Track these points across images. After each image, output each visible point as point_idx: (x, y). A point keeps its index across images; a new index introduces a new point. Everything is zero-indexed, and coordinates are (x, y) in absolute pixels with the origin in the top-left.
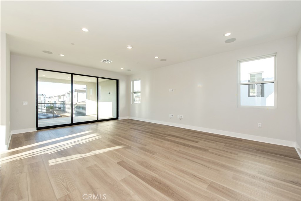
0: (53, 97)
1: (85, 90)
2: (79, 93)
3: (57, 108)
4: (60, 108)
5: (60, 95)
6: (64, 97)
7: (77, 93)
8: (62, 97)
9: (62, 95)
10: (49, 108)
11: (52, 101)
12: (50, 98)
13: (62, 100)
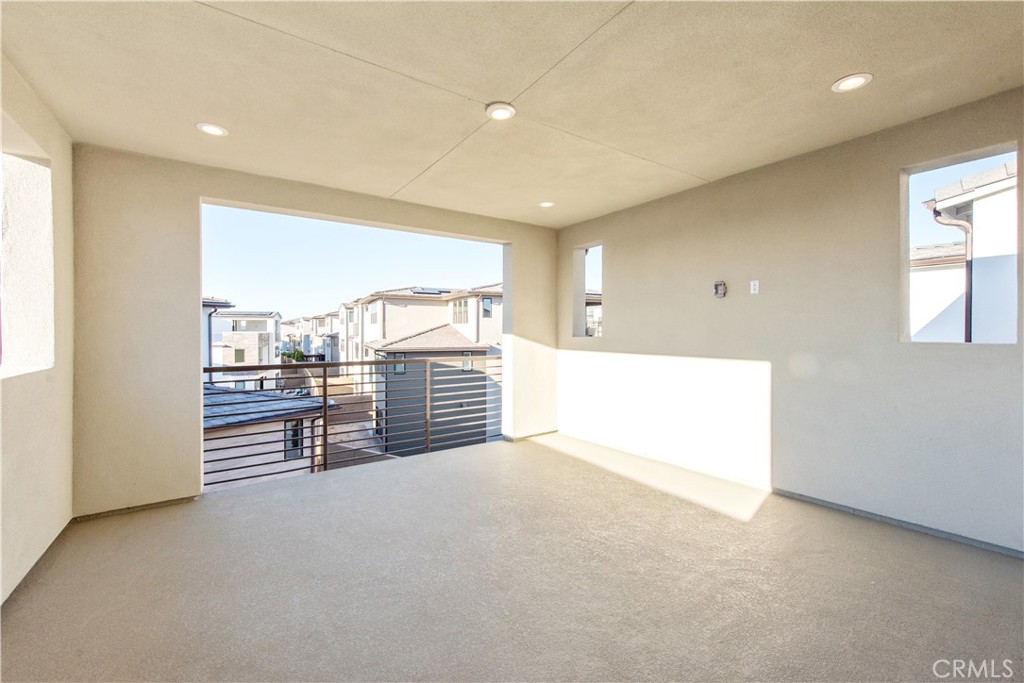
0: (302, 320)
1: (499, 289)
2: (388, 307)
3: (312, 356)
4: (322, 357)
5: (322, 313)
6: (334, 320)
7: (384, 305)
8: (328, 320)
9: (328, 315)
10: (289, 356)
11: (298, 332)
12: (291, 323)
13: (327, 330)
